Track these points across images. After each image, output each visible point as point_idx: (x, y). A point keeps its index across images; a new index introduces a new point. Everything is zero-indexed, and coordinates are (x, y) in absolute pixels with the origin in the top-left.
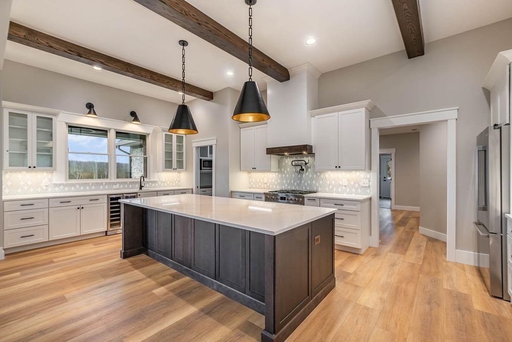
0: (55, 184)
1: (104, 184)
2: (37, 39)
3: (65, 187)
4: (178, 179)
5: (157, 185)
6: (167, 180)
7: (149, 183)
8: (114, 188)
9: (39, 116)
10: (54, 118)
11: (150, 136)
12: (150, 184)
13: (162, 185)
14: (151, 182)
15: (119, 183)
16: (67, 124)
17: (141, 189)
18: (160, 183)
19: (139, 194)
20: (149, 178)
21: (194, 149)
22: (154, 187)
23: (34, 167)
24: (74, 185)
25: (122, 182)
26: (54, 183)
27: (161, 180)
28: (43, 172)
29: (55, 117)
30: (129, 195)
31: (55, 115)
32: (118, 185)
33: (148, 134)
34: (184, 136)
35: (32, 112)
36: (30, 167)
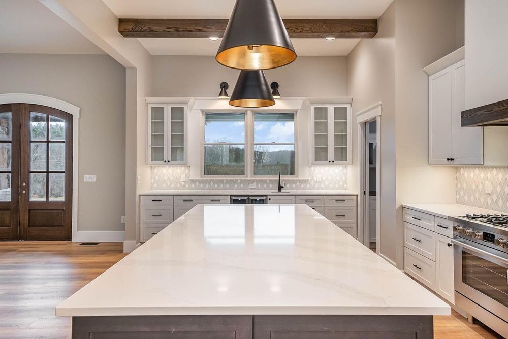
0: (192, 180)
1: (239, 181)
2: (141, 28)
3: (200, 183)
4: (344, 178)
5: (308, 185)
6: (324, 178)
7: (296, 183)
8: (250, 187)
9: (175, 106)
10: (184, 106)
11: (298, 113)
12: (298, 184)
13: (317, 186)
14: (299, 181)
15: (256, 181)
16: (203, 111)
17: (279, 190)
18: (312, 183)
19: (269, 198)
20: (297, 176)
21: (359, 125)
22: (304, 189)
23: (169, 162)
24: (208, 182)
25: (260, 180)
26: (191, 178)
27: (315, 178)
28: (182, 167)
29: (186, 106)
30: (258, 199)
31: (186, 103)
32: (255, 183)
33: (296, 111)
34: (348, 107)
35: (168, 104)
36: (165, 162)
